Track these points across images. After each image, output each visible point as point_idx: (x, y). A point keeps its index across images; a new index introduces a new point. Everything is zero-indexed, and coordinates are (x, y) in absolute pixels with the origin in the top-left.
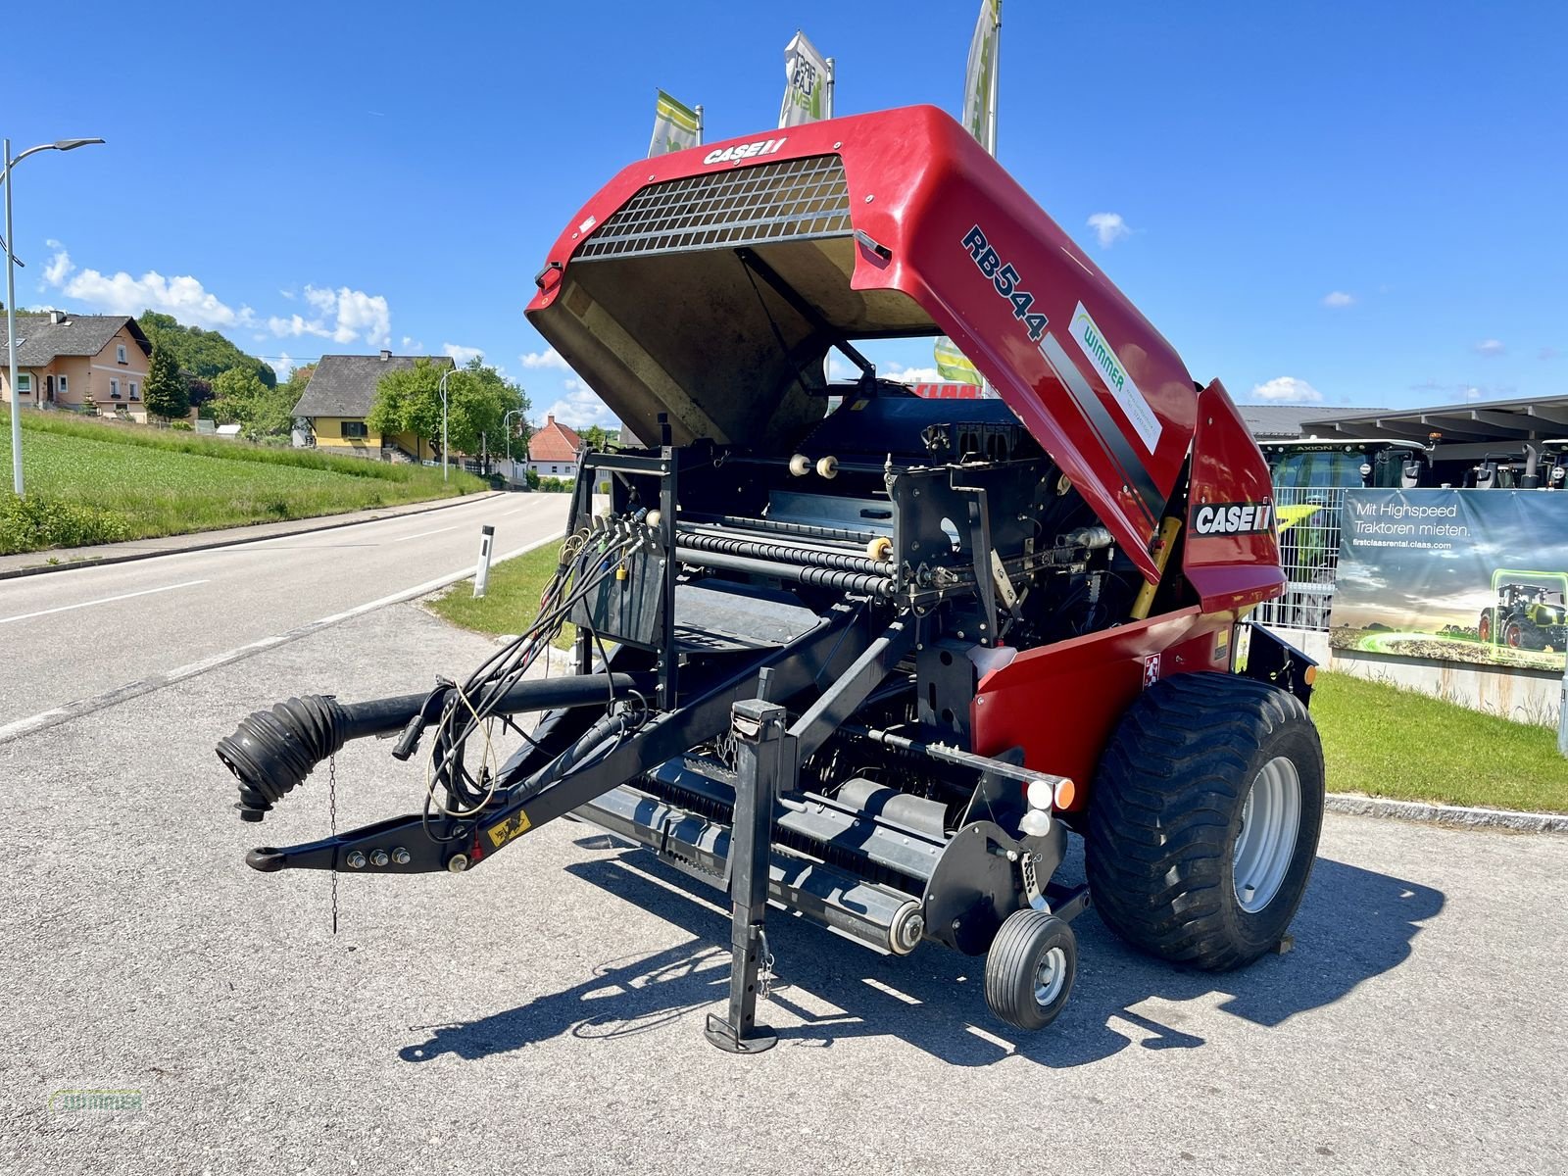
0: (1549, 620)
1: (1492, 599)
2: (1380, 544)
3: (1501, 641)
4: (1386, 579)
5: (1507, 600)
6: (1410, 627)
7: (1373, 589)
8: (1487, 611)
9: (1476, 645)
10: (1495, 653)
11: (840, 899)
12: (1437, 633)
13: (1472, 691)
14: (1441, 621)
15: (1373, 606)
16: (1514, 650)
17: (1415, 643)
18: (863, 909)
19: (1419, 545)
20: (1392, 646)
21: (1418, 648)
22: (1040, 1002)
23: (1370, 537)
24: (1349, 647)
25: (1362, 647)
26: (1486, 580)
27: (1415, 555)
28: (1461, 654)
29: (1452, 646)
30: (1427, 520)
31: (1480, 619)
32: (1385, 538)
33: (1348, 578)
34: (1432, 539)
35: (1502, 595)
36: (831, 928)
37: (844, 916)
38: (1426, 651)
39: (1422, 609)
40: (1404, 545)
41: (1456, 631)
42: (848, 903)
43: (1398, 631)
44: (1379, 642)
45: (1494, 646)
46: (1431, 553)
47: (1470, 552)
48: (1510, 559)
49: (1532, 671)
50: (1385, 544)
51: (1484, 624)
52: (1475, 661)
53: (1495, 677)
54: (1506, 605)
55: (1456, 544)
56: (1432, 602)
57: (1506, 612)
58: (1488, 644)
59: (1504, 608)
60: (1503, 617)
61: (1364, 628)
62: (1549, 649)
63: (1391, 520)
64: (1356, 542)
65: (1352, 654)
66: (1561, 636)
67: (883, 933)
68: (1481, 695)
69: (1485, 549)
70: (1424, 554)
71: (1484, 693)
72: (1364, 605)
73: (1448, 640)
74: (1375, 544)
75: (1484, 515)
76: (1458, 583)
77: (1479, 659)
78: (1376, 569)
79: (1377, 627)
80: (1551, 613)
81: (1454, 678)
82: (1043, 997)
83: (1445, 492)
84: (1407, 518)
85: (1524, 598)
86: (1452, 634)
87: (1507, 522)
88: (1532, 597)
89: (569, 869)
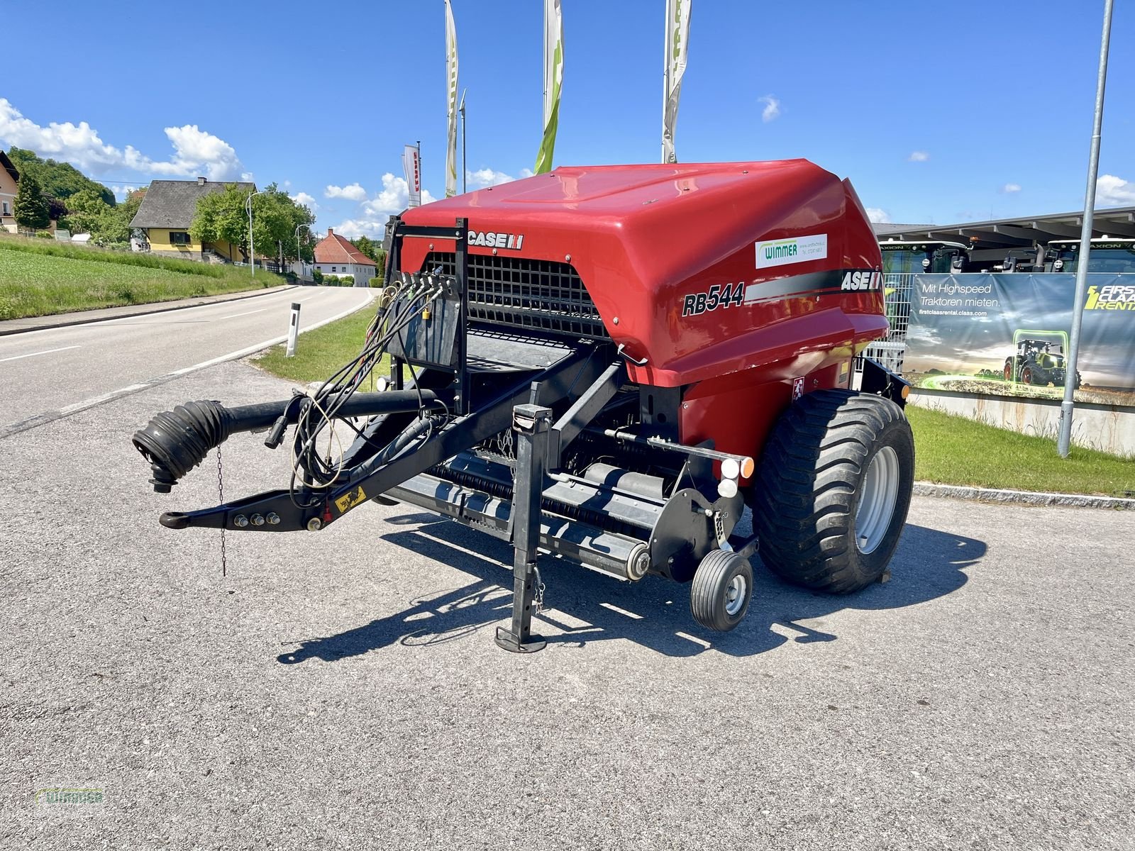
0: (1052, 365)
1: (1013, 351)
2: (938, 313)
3: (1018, 380)
4: (941, 338)
5: (1023, 350)
6: (957, 371)
7: (932, 345)
8: (1010, 359)
9: (1001, 383)
10: (1015, 388)
11: (591, 544)
12: (975, 375)
13: (998, 415)
14: (979, 367)
15: (932, 357)
16: (1027, 386)
17: (960, 382)
18: (607, 550)
19: (965, 314)
20: (944, 385)
21: (962, 386)
22: (729, 612)
23: (931, 308)
24: (915, 386)
25: (924, 386)
26: (1010, 337)
27: (962, 321)
28: (991, 389)
29: (985, 384)
30: (971, 296)
31: (1005, 364)
32: (942, 309)
33: (915, 337)
34: (974, 309)
35: (1020, 348)
36: (583, 565)
37: (594, 555)
38: (967, 388)
39: (966, 358)
40: (955, 313)
41: (988, 374)
42: (596, 546)
43: (949, 374)
44: (936, 382)
45: (1014, 384)
46: (973, 319)
47: (999, 318)
48: (1027, 321)
49: (1039, 400)
50: (941, 313)
51: (1008, 368)
52: (1000, 394)
53: (1013, 405)
54: (1022, 354)
55: (990, 312)
56: (972, 353)
57: (1022, 360)
58: (1009, 382)
59: (1021, 357)
60: (1020, 363)
61: (926, 372)
62: (1051, 384)
63: (946, 296)
64: (921, 312)
65: (917, 391)
66: (1060, 376)
67: (622, 566)
68: (1003, 418)
69: (1009, 315)
70: (967, 320)
71: (1006, 416)
72: (926, 356)
73: (982, 379)
74: (935, 313)
75: (1010, 292)
76: (991, 340)
77: (1003, 393)
78: (935, 331)
79: (934, 372)
80: (1054, 360)
81: (986, 405)
82: (730, 609)
83: (984, 275)
84: (957, 294)
85: (1035, 349)
86: (986, 376)
87: (1023, 296)
88: (1040, 348)
89: (384, 537)
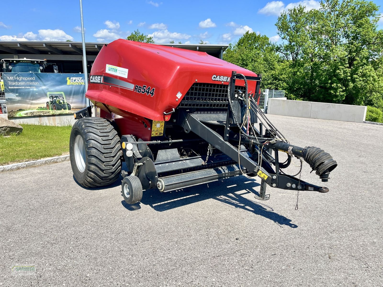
0: (61, 103)
1: (48, 100)
2: (17, 88)
3: (52, 109)
4: (20, 97)
5: (51, 99)
6: (29, 109)
7: (18, 100)
8: (47, 102)
9: (46, 111)
10: (51, 112)
12: (37, 109)
13: (46, 121)
14: (37, 106)
15: (18, 104)
16: (55, 111)
17: (32, 113)
19: (28, 87)
20: (26, 114)
21: (33, 114)
23: (14, 86)
24: (14, 116)
25: (17, 116)
26: (46, 95)
27: (27, 90)
28: (43, 113)
29: (41, 112)
30: (28, 81)
31: (46, 105)
32: (18, 86)
33: (9, 98)
34: (30, 86)
35: (50, 98)
38: (35, 114)
39: (32, 104)
40: (24, 87)
41: (41, 108)
43: (26, 110)
44: (22, 114)
45: (51, 110)
46: (31, 89)
47: (40, 88)
48: (50, 89)
49: (60, 115)
50: (18, 88)
51: (47, 105)
52: (47, 115)
53: (52, 118)
54: (52, 101)
55: (37, 87)
56: (34, 102)
57: (52, 102)
58: (49, 110)
59: (51, 101)
60: (51, 104)
61: (17, 111)
62: (63, 109)
63: (18, 81)
64: (10, 87)
65: (14, 118)
66: (65, 106)
68: (49, 122)
69: (44, 87)
70: (29, 90)
71: (50, 122)
72: (16, 105)
73: (40, 111)
74: (15, 88)
75: (42, 79)
76: (39, 96)
77: (48, 114)
78: (17, 94)
79: (21, 110)
80: (61, 101)
81: (42, 120)
83: (31, 74)
84: (22, 81)
85: (55, 99)
86: (40, 109)
87: (47, 81)
88: (57, 98)
